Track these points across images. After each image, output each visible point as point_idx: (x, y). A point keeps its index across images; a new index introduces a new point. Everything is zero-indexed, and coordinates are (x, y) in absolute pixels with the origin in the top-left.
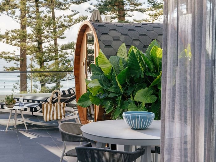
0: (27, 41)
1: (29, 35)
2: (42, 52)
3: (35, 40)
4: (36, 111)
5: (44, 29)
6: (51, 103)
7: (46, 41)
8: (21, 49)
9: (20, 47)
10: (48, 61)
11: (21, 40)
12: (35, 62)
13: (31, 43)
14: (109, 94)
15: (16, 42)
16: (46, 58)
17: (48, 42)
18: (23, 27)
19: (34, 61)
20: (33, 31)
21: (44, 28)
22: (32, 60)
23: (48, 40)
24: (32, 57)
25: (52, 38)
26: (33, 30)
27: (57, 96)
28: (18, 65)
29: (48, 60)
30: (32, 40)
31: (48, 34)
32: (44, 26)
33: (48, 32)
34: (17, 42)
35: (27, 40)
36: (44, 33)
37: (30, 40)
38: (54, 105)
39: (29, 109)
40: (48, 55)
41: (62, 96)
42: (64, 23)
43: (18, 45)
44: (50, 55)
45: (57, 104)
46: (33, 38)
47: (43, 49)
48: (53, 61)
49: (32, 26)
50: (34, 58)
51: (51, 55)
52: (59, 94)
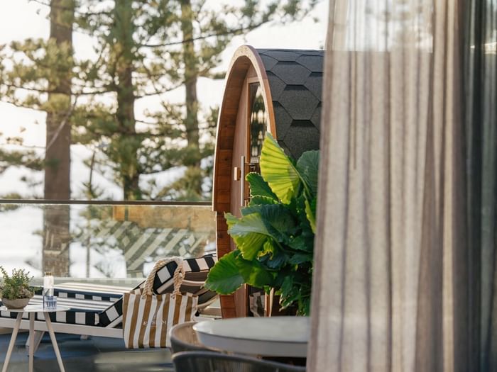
0: (74, 90)
1: (84, 66)
2: (135, 134)
3: (105, 86)
4: (104, 321)
5: (144, 42)
6: (150, 293)
7: (150, 87)
8: (49, 123)
9: (44, 114)
10: (157, 171)
11: (51, 83)
12: (103, 173)
13: (89, 97)
14: (291, 255)
15: (32, 93)
16: (148, 159)
17: (158, 93)
18: (61, 33)
19: (103, 168)
20: (97, 51)
21: (142, 38)
22: (91, 163)
23: (159, 88)
24: (91, 154)
25: (174, 76)
26: (99, 48)
27: (172, 277)
28: (35, 185)
29: (157, 167)
30: (93, 86)
31: (158, 61)
32: (144, 28)
33: (159, 54)
34: (36, 94)
35: (77, 84)
36: (141, 58)
37: (89, 84)
38: (160, 300)
39: (81, 318)
40: (158, 148)
41: (188, 276)
42: (221, 17)
43: (38, 103)
44: (163, 148)
45: (168, 299)
46: (98, 78)
47: (135, 121)
48: (178, 173)
49: (95, 28)
50: (100, 156)
51: (169, 148)
52: (177, 270)
